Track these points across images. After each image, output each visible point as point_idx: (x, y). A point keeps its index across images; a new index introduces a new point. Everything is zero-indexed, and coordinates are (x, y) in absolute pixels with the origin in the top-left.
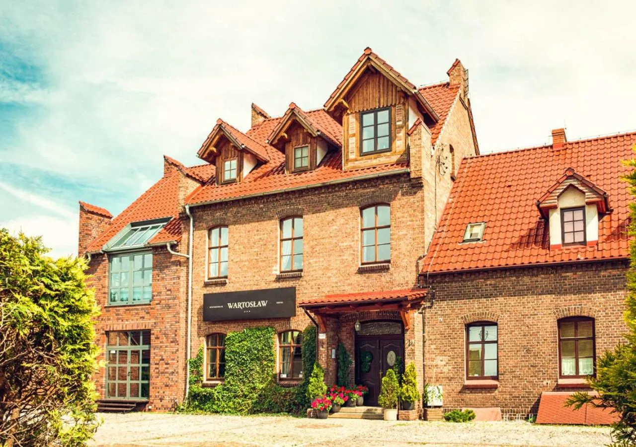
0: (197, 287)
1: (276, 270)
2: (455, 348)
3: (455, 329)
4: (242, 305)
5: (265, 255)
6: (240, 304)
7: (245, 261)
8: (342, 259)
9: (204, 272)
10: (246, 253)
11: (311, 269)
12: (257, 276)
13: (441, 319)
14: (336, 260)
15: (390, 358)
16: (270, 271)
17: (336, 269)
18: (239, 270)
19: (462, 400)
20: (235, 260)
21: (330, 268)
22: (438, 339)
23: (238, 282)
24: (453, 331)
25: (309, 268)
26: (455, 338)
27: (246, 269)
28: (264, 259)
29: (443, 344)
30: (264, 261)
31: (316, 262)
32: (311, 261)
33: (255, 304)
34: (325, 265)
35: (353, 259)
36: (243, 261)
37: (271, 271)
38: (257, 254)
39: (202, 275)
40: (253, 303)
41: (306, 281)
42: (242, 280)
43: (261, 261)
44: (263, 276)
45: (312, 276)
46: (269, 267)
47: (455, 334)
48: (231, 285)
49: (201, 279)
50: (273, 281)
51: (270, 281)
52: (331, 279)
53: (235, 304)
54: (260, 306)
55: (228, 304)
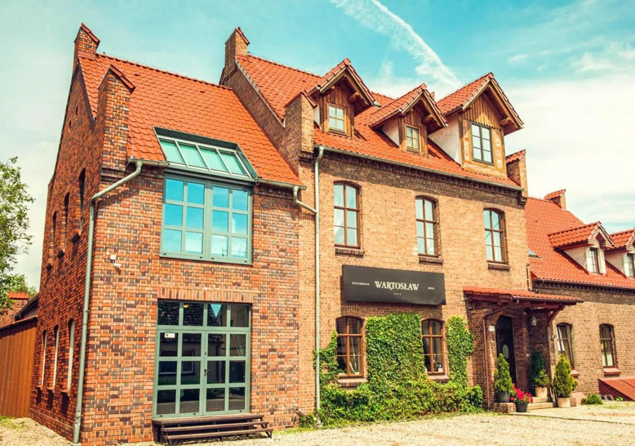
0: (324, 254)
1: (416, 251)
4: (391, 286)
5: (404, 232)
6: (389, 285)
7: (383, 234)
8: (474, 253)
9: (332, 235)
10: (383, 224)
11: (449, 258)
12: (397, 254)
14: (469, 253)
16: (410, 251)
17: (470, 262)
18: (377, 242)
20: (371, 230)
21: (465, 259)
23: (376, 257)
25: (447, 256)
27: (384, 243)
28: (403, 237)
30: (404, 239)
31: (453, 251)
32: (449, 249)
33: (405, 286)
34: (461, 256)
35: (482, 255)
36: (380, 233)
37: (412, 251)
38: (396, 229)
39: (331, 239)
40: (404, 285)
41: (445, 268)
42: (380, 255)
43: (401, 238)
44: (404, 255)
45: (450, 265)
46: (410, 246)
48: (369, 258)
49: (329, 245)
50: (414, 263)
51: (411, 263)
52: (467, 270)
53: (384, 283)
54: (412, 289)
55: (376, 282)
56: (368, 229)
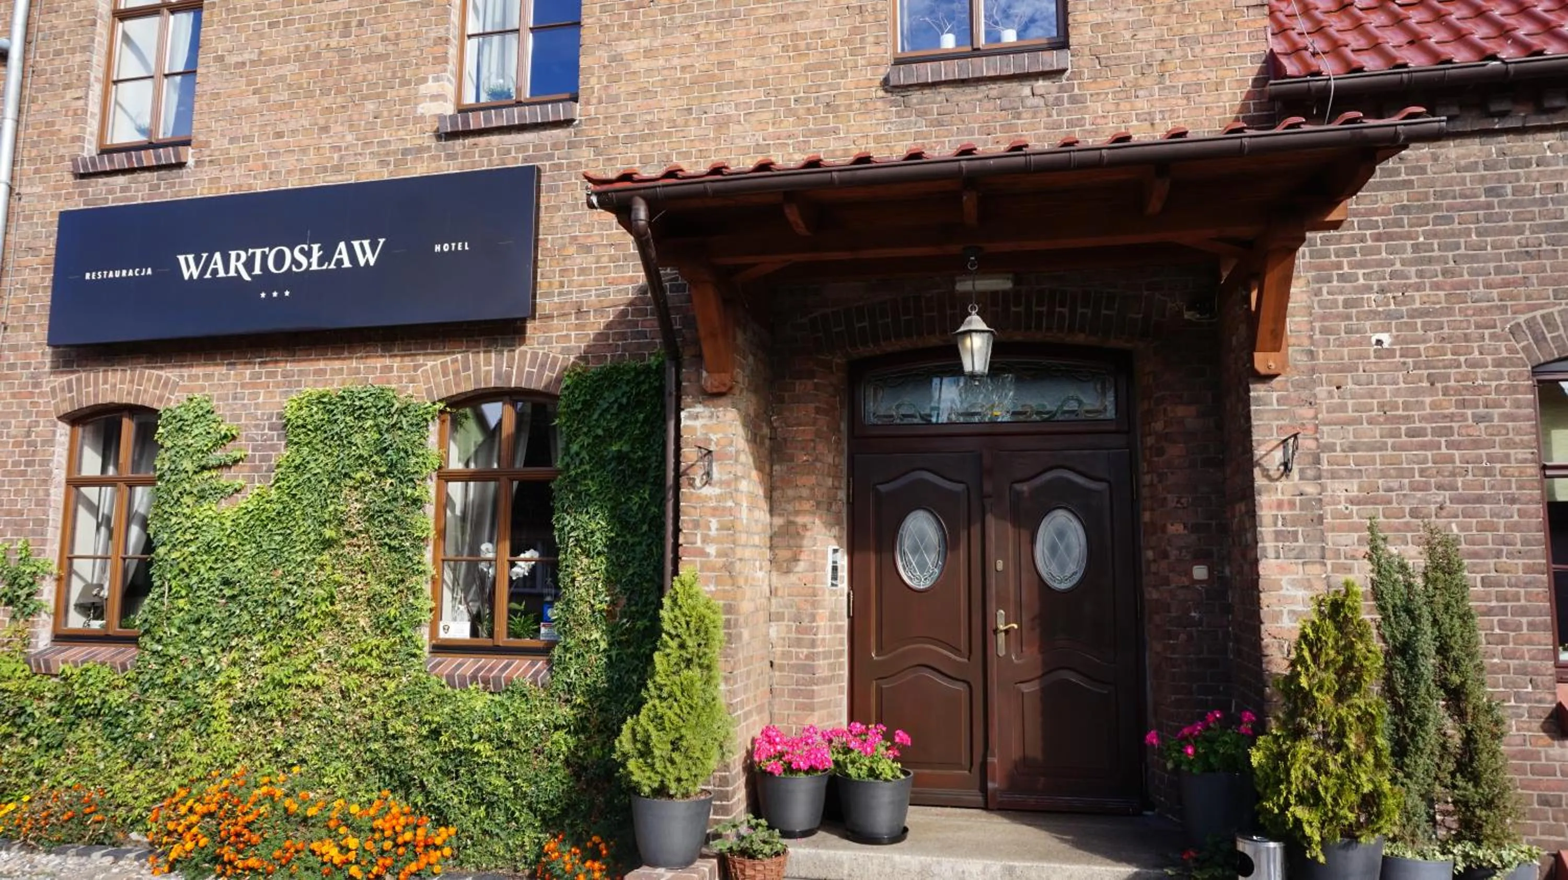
0: (38, 189)
1: (435, 98)
2: (1480, 500)
3: (1476, 390)
4: (249, 265)
5: (384, 29)
6: (237, 264)
7: (285, 60)
8: (796, 35)
9: (79, 116)
10: (287, 23)
11: (621, 89)
12: (335, 128)
13: (1386, 338)
14: (761, 38)
15: (1053, 549)
16: (404, 101)
17: (761, 83)
18: (254, 100)
19: (1544, 801)
20: (232, 59)
21: (728, 76)
22: (1372, 448)
23: (243, 160)
24: (1463, 404)
25: (614, 79)
26: (1476, 444)
27: (285, 96)
28: (380, 49)
29: (1401, 473)
30: (380, 57)
31: (649, 53)
32: (626, 47)
33: (316, 254)
34: (701, 61)
35: (855, 30)
36: (271, 62)
37: (416, 99)
38: (347, 25)
39: (67, 130)
40: (309, 255)
41: (592, 143)
42: (259, 145)
43: (366, 60)
44: (371, 126)
45: (627, 120)
46: (405, 83)
47: (1478, 419)
48: (209, 172)
49: (62, 151)
50: (420, 150)
51: (405, 152)
52: (734, 129)
53: (217, 256)
54: (347, 264)
55: (181, 258)
56: (220, 59)
